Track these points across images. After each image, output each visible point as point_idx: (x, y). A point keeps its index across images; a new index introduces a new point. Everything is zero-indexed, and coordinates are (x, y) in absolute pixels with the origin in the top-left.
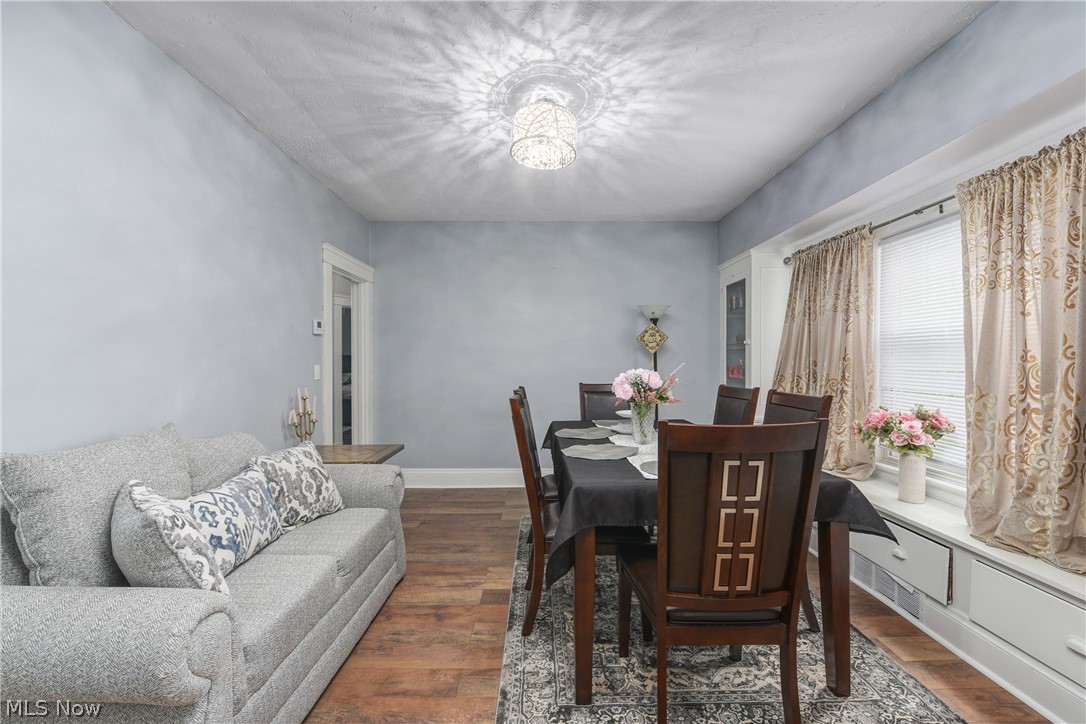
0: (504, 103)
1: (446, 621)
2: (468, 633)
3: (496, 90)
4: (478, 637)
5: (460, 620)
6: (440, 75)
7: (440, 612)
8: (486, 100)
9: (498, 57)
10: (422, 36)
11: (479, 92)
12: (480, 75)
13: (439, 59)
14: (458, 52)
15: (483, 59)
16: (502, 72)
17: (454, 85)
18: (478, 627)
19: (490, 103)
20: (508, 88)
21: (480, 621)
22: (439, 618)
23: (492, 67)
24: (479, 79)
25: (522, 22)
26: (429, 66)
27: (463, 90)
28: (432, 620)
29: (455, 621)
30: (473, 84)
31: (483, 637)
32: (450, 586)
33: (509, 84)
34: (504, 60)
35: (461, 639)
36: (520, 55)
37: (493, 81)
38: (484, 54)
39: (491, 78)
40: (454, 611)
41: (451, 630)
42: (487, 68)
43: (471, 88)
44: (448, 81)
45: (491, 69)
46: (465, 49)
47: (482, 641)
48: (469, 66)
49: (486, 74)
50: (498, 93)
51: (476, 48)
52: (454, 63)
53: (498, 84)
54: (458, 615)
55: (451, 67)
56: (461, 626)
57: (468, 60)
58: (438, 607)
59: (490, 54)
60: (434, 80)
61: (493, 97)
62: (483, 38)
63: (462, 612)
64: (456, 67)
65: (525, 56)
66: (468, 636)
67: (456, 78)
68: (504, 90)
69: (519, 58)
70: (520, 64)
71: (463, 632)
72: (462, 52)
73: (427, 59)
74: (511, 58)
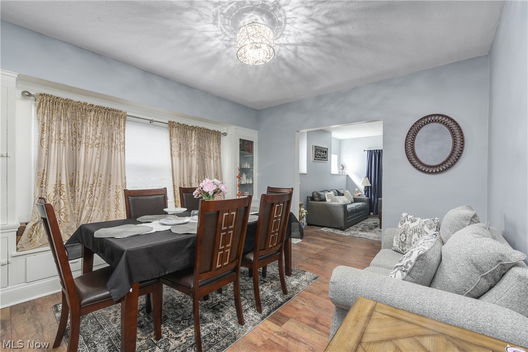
0: (272, 11)
1: (314, 316)
2: (307, 307)
3: (283, 17)
4: (303, 303)
5: (306, 314)
6: (316, 10)
7: (314, 323)
8: (283, 7)
9: (295, 33)
10: (331, 25)
11: (291, 11)
12: (296, 21)
13: (320, 18)
14: (313, 26)
15: (301, 29)
16: (288, 27)
17: (306, 7)
18: (300, 307)
19: (280, 7)
20: (279, 21)
21: (297, 309)
22: (316, 320)
23: (294, 27)
24: (296, 18)
25: (296, 47)
26: (324, 13)
27: (300, 6)
28: (321, 321)
29: (309, 315)
30: (297, 13)
31: (302, 302)
32: (299, 341)
33: (280, 23)
34: (292, 33)
35: (311, 305)
36: (287, 38)
37: (288, 21)
38: (301, 31)
39: (290, 22)
40: (307, 321)
41: (313, 311)
42: (296, 26)
43: (297, 10)
44: (311, 8)
45: (294, 26)
46: (311, 29)
47: (303, 301)
48: (305, 23)
49: (295, 23)
50: (280, 16)
51: (306, 32)
52: (313, 20)
53: (285, 21)
54: (306, 317)
55: (313, 17)
56: (308, 311)
57: (306, 25)
58: (314, 327)
59: (299, 33)
60: (319, 5)
61: (281, 12)
62: (306, 37)
63: (303, 318)
64: (310, 19)
65: (284, 38)
66: (308, 306)
67: (307, 12)
68: (280, 19)
69: (287, 37)
70: (284, 35)
71: (308, 308)
72: (311, 27)
73: (327, 16)
74: (290, 35)
